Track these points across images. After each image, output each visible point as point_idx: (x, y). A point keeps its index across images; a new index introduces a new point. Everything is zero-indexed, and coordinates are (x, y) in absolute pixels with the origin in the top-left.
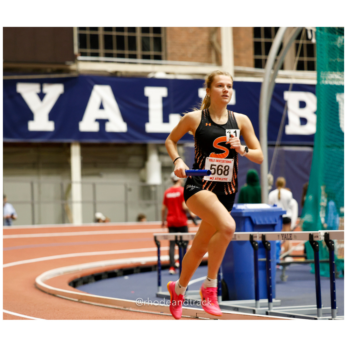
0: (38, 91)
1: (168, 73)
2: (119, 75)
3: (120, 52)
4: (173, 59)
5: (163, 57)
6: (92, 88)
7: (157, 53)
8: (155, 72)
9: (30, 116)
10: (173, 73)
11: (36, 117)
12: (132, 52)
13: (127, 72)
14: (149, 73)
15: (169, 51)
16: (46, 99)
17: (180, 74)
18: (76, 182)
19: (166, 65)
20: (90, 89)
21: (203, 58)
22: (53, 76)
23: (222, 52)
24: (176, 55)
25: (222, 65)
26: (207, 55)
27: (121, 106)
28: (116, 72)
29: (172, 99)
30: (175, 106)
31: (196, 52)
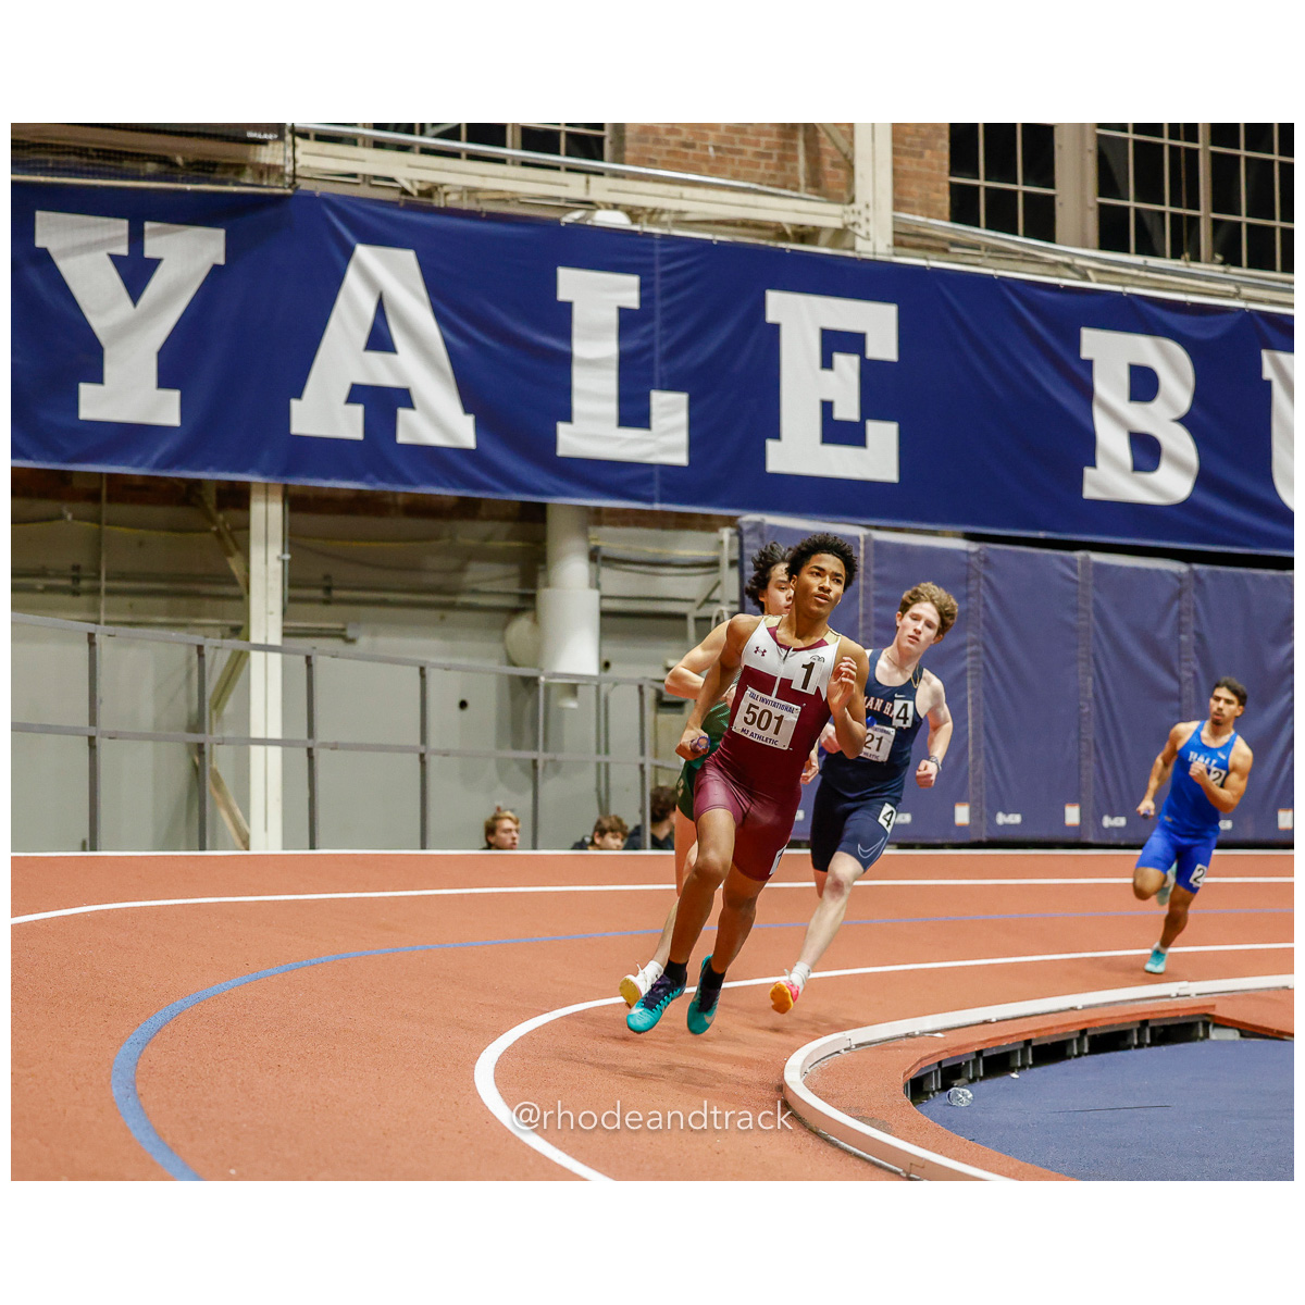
20: (339, 257)
21: (763, 162)
22: (189, 187)
23: (852, 144)
24: (657, 141)
25: (852, 201)
26: (775, 152)
27: (452, 339)
28: (429, 192)
29: (657, 323)
30: (672, 354)
31: (737, 137)
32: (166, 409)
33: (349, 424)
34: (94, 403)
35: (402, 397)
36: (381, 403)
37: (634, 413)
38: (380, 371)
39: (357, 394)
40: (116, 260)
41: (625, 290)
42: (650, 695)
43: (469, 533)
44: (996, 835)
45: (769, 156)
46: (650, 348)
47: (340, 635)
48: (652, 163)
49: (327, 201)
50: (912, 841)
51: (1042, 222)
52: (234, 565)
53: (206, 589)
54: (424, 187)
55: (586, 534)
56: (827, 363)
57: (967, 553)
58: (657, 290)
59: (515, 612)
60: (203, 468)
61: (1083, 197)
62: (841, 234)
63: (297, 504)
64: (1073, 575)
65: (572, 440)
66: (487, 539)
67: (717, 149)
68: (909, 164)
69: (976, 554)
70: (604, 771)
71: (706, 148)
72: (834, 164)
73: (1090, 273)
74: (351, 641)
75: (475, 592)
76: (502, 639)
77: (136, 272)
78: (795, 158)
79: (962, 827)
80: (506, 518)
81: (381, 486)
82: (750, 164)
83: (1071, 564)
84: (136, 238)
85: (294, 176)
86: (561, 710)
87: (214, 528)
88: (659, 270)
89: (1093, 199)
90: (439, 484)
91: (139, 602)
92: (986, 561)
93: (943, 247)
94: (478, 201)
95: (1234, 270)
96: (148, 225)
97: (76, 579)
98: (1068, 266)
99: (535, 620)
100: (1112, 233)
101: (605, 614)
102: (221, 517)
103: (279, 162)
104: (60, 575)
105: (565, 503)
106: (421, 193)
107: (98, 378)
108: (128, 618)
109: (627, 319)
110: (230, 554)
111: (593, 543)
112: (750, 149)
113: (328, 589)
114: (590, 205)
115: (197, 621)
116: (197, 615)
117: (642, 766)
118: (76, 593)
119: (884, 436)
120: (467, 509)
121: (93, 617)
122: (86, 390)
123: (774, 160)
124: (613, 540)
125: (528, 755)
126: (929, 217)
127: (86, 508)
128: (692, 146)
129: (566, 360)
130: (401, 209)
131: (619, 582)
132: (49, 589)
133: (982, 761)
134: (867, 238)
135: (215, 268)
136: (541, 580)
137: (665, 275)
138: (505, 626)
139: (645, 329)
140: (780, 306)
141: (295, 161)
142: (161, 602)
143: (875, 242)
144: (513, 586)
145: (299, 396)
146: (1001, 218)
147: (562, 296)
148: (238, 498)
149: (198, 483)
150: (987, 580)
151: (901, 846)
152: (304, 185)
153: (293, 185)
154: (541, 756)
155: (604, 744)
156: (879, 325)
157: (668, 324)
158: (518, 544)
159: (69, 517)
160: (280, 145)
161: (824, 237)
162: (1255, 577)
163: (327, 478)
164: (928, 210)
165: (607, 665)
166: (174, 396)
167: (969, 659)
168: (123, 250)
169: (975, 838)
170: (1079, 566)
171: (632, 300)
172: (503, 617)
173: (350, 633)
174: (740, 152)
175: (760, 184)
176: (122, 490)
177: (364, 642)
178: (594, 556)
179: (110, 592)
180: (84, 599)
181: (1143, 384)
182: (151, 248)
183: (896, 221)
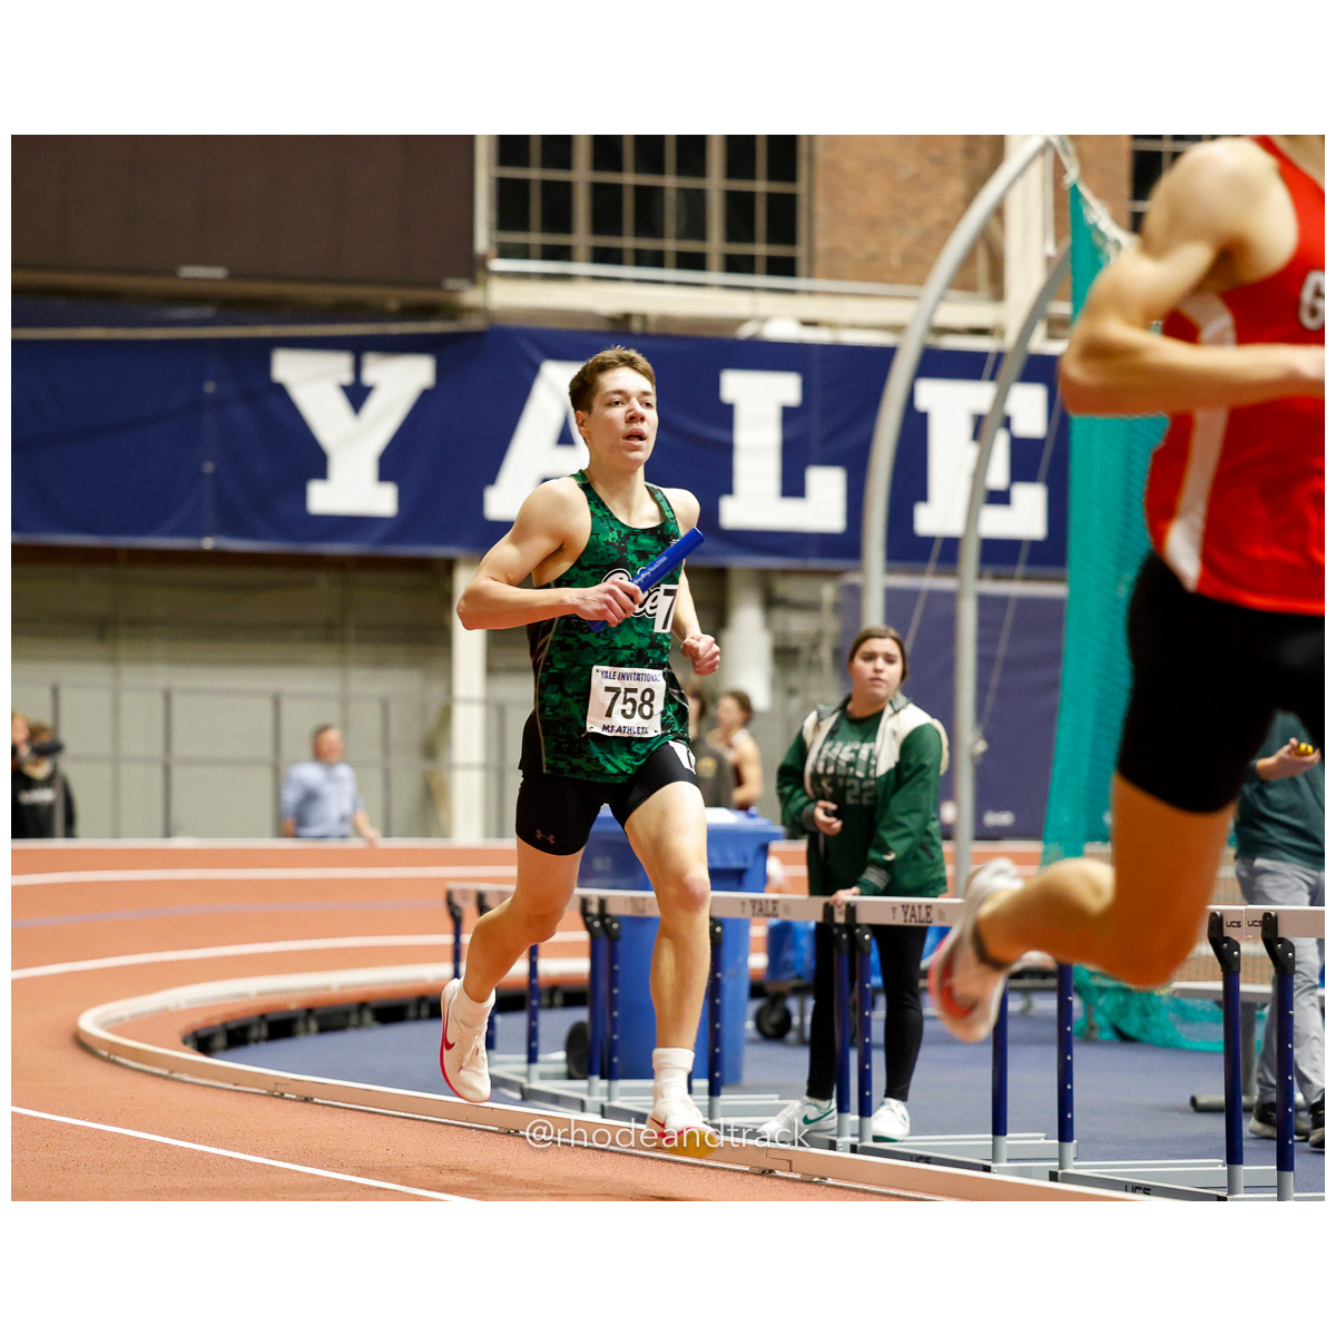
0: (347, 377)
1: (807, 323)
2: (636, 326)
3: (647, 244)
4: (834, 274)
5: (802, 266)
6: (535, 370)
7: (779, 251)
8: (764, 320)
9: (315, 463)
10: (832, 325)
11: (336, 467)
12: (691, 246)
13: (665, 319)
14: (741, 321)
15: (822, 244)
16: (373, 405)
17: (854, 326)
18: (469, 701)
19: (810, 293)
20: (528, 375)
29: (818, 414)
37: (793, 486)
38: (565, 464)
40: (342, 387)
41: (786, 388)
46: (808, 434)
49: (520, 333)
58: (817, 385)
77: (357, 394)
84: (358, 368)
85: (493, 313)
88: (817, 370)
96: (369, 357)
103: (479, 302)
107: (323, 475)
109: (788, 415)
122: (313, 487)
129: (728, 448)
135: (426, 391)
137: (823, 372)
139: (802, 421)
147: (726, 396)
152: (501, 321)
153: (490, 322)
157: (826, 414)
166: (391, 490)
168: (347, 379)
171: (794, 399)
182: (369, 378)
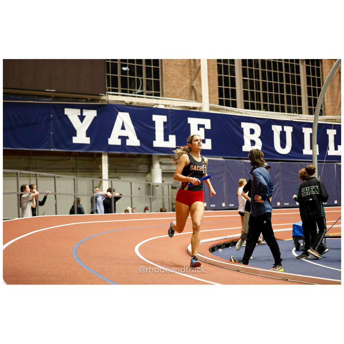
1: (165, 106)
11: (78, 134)
14: (154, 105)
20: (116, 114)
21: (187, 96)
22: (90, 103)
23: (201, 93)
24: (169, 93)
25: (202, 102)
26: (189, 95)
27: (136, 128)
28: (131, 103)
29: (170, 124)
30: (172, 129)
31: (182, 92)
32: (87, 141)
33: (119, 142)
34: (76, 140)
35: (127, 138)
36: (124, 139)
37: (166, 139)
38: (123, 133)
39: (120, 137)
40: (78, 116)
41: (164, 118)
42: (170, 187)
43: (139, 160)
44: (230, 208)
45: (188, 95)
46: (169, 128)
47: (118, 178)
48: (168, 97)
49: (114, 105)
50: (215, 209)
51: (234, 105)
52: (100, 166)
53: (95, 171)
54: (130, 102)
55: (159, 160)
56: (199, 130)
57: (223, 161)
58: (170, 118)
59: (147, 173)
60: (94, 150)
61: (241, 101)
62: (200, 108)
63: (110, 156)
64: (241, 164)
65: (156, 144)
66: (142, 161)
67: (179, 94)
68: (212, 96)
69: (225, 161)
70: (163, 199)
71: (177, 94)
72: (199, 96)
73: (243, 113)
74: (120, 179)
75: (140, 170)
76: (145, 178)
77: (82, 118)
78: (192, 96)
79: (224, 207)
80: (145, 157)
81: (124, 153)
82: (185, 97)
83: (241, 162)
84: (82, 112)
85: (108, 101)
86: (156, 189)
87: (96, 161)
88: (170, 115)
89: (243, 101)
90: (133, 152)
91: (84, 173)
92: (226, 162)
93: (218, 110)
94: (139, 104)
95: (267, 112)
96: (84, 110)
97: (73, 170)
98: (239, 112)
99: (151, 174)
100: (246, 107)
101: (163, 173)
102: (97, 158)
103: (105, 99)
104: (71, 169)
105: (155, 154)
106: (130, 103)
107: (76, 135)
108: (82, 176)
109: (165, 123)
110: (99, 165)
111: (160, 161)
112: (185, 94)
113: (116, 170)
114: (158, 104)
115: (94, 176)
116: (94, 175)
117: (169, 198)
118: (73, 172)
119: (209, 141)
120: (139, 156)
121: (76, 176)
122: (74, 138)
123: (189, 96)
124: (164, 160)
125: (149, 197)
126: (216, 104)
127: (74, 158)
128: (175, 94)
129: (154, 130)
130: (126, 106)
131: (165, 167)
132: (69, 172)
133: (227, 196)
134: (205, 108)
135: (95, 117)
136: (152, 167)
137: (171, 116)
138: (146, 175)
139: (168, 125)
140: (190, 120)
141: (108, 98)
142: (88, 173)
143: (206, 109)
144: (147, 169)
145: (110, 138)
146: (228, 104)
147: (154, 120)
148: (100, 155)
149: (93, 153)
150: (227, 165)
151: (214, 210)
152: (110, 103)
153: (108, 103)
154: (152, 197)
155: (163, 194)
156: (207, 123)
157: (172, 124)
158: (147, 162)
159: (72, 159)
160: (105, 96)
161: (198, 109)
162: (272, 163)
163: (115, 151)
164: (215, 103)
165: (163, 182)
166: (89, 139)
167: (224, 179)
168: (79, 114)
169: (226, 208)
170: (242, 163)
171: (166, 120)
172: (145, 174)
173: (120, 177)
174: (183, 95)
175: (187, 100)
176: (80, 154)
177: (122, 179)
178: (161, 163)
179: (79, 172)
180: (75, 173)
181: (252, 131)
182: (84, 114)
183: (210, 106)
